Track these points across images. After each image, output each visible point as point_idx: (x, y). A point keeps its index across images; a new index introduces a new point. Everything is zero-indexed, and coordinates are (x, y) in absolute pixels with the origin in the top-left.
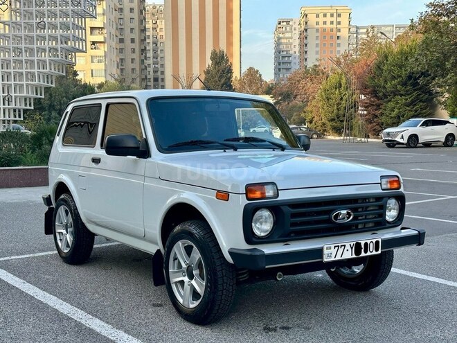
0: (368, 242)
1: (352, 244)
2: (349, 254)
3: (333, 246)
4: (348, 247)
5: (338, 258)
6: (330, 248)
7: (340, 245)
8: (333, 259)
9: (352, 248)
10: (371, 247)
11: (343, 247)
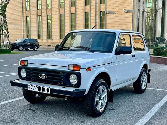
0: (44, 88)
1: (37, 86)
2: (36, 90)
3: (31, 85)
4: (36, 87)
5: (32, 90)
6: (30, 86)
7: (33, 85)
8: (30, 90)
9: (37, 88)
10: (45, 90)
11: (34, 87)
